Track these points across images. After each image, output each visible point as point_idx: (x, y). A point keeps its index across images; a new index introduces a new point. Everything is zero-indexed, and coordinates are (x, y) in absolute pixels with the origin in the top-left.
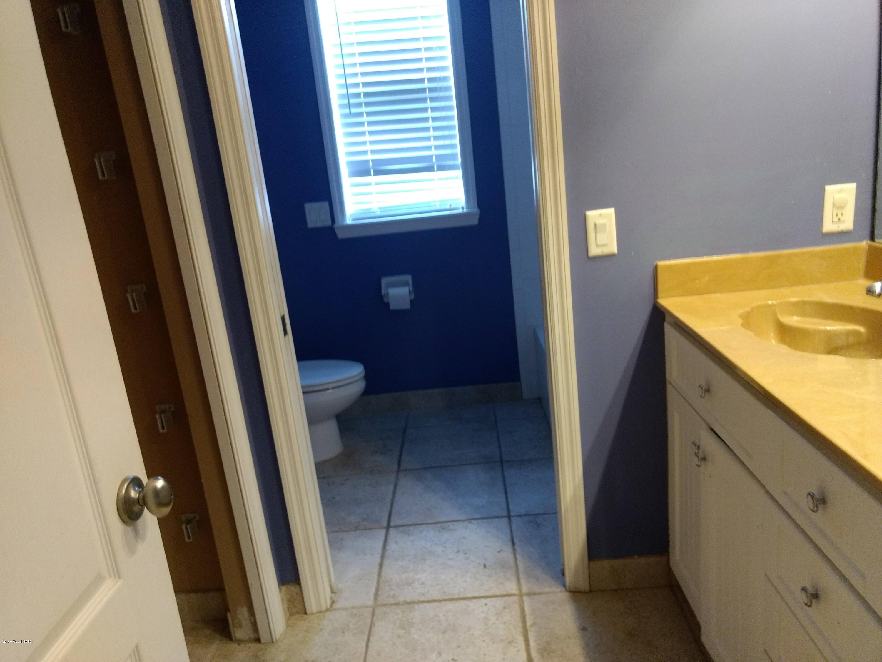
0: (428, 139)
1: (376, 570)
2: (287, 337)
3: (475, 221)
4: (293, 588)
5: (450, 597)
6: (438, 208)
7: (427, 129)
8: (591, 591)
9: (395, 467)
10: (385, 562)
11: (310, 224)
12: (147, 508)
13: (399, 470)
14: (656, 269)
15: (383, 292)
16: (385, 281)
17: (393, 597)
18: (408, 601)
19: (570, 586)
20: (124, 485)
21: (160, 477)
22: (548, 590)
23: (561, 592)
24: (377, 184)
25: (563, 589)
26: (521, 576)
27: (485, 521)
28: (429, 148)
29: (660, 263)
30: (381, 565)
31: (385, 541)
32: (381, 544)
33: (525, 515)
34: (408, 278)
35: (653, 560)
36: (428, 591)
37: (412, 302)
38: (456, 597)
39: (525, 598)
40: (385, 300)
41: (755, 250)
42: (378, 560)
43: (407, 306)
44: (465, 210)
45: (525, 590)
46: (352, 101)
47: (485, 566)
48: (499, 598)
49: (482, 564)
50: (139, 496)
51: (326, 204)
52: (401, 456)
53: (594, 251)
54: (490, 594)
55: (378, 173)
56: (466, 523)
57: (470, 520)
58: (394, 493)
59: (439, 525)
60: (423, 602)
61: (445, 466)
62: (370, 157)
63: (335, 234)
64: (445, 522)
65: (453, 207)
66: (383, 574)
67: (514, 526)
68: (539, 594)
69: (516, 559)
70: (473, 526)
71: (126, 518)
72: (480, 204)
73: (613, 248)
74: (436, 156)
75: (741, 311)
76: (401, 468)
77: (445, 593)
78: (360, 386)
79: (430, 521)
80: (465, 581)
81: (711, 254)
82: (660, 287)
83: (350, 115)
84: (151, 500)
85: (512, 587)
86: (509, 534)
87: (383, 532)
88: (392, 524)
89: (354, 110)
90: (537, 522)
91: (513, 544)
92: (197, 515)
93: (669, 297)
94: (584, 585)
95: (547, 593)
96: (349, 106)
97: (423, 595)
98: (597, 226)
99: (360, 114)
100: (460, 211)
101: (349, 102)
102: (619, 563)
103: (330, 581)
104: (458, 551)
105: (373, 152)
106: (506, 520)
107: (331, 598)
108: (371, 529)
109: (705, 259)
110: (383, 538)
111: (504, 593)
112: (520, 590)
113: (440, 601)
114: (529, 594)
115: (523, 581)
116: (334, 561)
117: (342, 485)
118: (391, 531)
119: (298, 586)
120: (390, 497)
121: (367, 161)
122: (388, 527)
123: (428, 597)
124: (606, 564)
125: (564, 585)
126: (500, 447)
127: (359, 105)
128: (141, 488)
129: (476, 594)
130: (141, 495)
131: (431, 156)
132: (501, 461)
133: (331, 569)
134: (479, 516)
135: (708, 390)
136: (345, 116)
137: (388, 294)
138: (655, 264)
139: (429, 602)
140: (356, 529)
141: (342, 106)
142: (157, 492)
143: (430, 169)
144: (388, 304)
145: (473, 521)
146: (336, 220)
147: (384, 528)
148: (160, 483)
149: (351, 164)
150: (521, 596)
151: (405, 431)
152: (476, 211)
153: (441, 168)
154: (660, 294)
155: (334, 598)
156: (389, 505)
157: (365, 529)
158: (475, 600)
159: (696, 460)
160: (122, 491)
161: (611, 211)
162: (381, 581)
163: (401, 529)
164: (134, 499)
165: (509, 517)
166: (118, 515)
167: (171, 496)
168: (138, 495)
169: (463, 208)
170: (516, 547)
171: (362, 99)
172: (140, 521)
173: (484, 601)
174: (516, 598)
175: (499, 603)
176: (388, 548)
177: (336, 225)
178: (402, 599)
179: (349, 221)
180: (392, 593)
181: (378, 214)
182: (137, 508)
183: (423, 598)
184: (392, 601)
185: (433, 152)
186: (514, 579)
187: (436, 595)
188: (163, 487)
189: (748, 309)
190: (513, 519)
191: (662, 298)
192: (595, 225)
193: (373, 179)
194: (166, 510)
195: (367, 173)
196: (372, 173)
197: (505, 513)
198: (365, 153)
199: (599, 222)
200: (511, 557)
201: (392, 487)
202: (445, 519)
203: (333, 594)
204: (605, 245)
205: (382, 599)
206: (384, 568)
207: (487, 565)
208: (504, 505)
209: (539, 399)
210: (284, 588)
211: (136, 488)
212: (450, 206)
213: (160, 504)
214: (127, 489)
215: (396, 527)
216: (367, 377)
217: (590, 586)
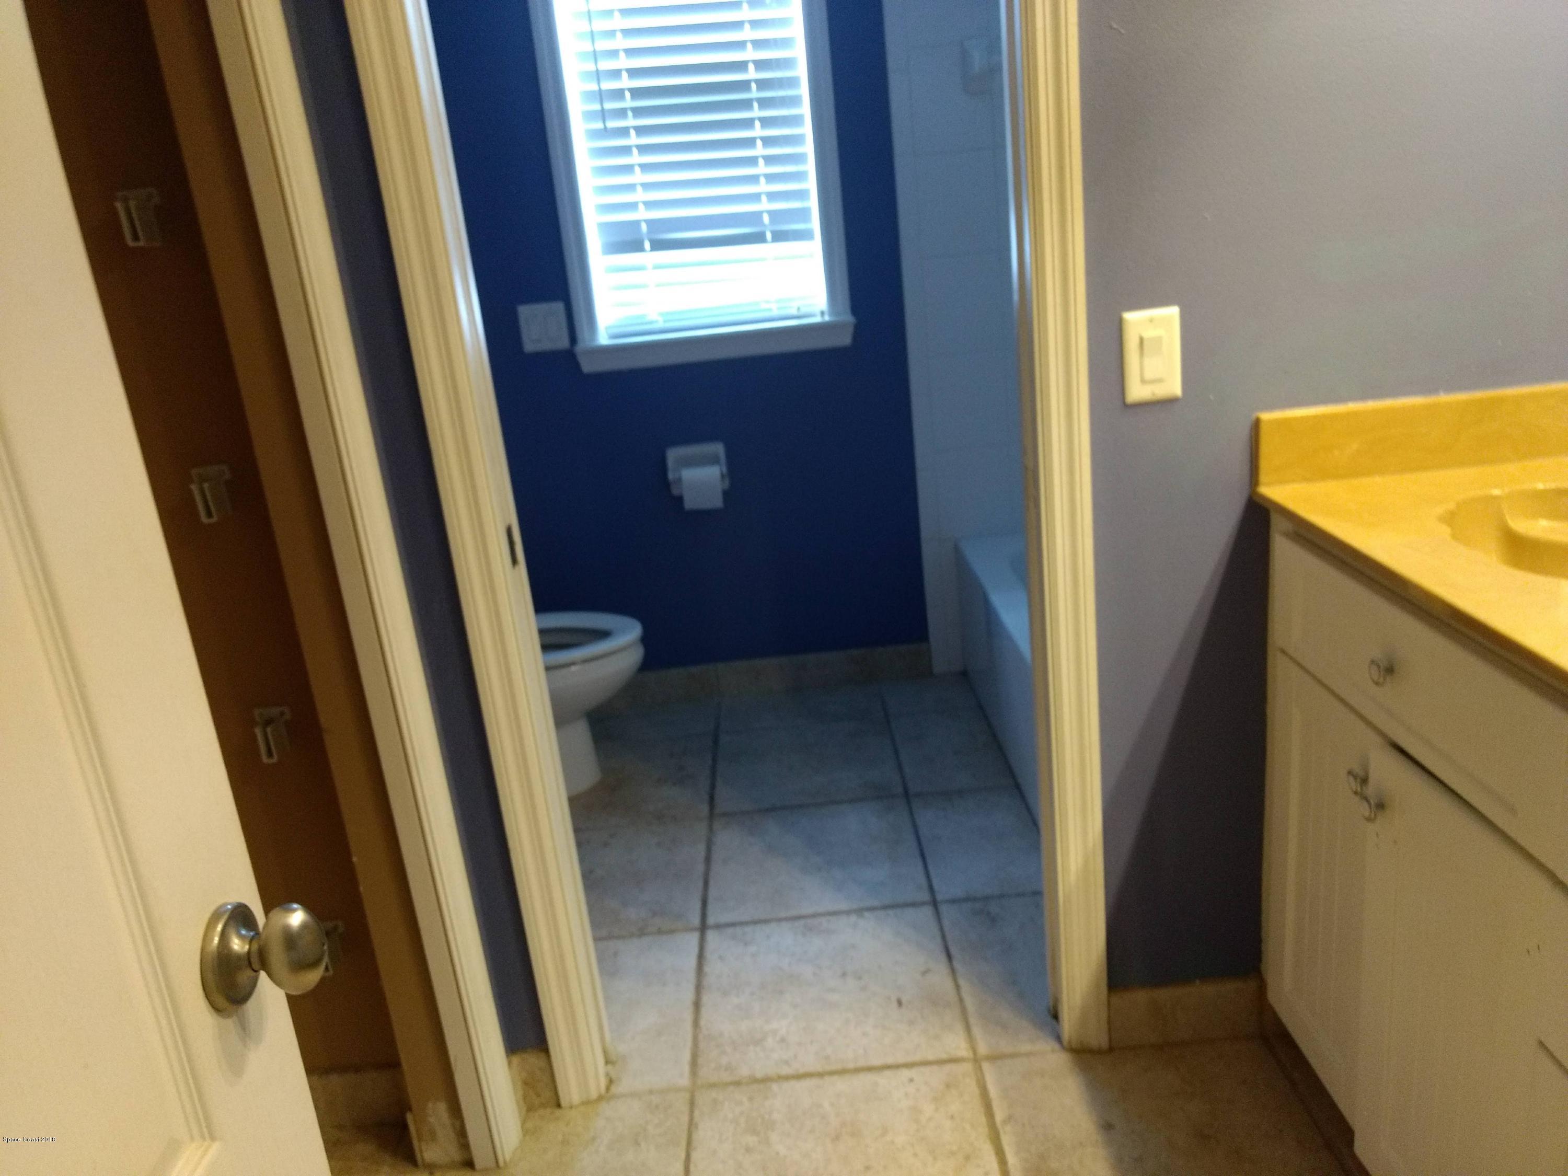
0: (754, 179)
1: (688, 1016)
2: (517, 568)
3: (845, 339)
4: (533, 1060)
5: (839, 1066)
6: (775, 313)
7: (752, 161)
8: (1111, 1049)
9: (705, 808)
10: (705, 999)
11: (529, 346)
12: (270, 975)
13: (712, 815)
14: (1256, 425)
15: (671, 476)
16: (673, 455)
17: (729, 1068)
18: (759, 1075)
19: (1070, 1042)
20: (215, 927)
21: (295, 906)
22: (1026, 1047)
23: (1053, 1051)
24: (657, 267)
25: (1057, 1046)
26: (973, 1020)
27: (891, 912)
28: (756, 197)
29: (1265, 416)
30: (697, 1005)
31: (701, 957)
32: (692, 962)
33: (967, 899)
34: (719, 448)
35: (1229, 988)
36: (796, 1056)
37: (726, 494)
38: (851, 1065)
39: (986, 1066)
40: (675, 492)
41: (1451, 387)
42: (690, 995)
43: (717, 502)
44: (827, 318)
45: (983, 1049)
46: (609, 105)
47: (900, 1003)
48: (935, 1068)
49: (894, 999)
50: (250, 949)
51: (559, 307)
52: (713, 787)
53: (1137, 391)
54: (918, 1057)
55: (658, 245)
56: (853, 918)
57: (859, 912)
58: (708, 860)
59: (802, 922)
60: (787, 1078)
61: (801, 806)
62: (642, 214)
63: (577, 365)
64: (814, 916)
65: (804, 310)
66: (703, 1023)
67: (946, 923)
68: (1012, 1056)
69: (958, 987)
70: (868, 922)
71: (221, 1001)
72: (856, 307)
73: (1174, 386)
74: (770, 213)
75: (1440, 510)
76: (718, 810)
77: (827, 1058)
78: (635, 656)
79: (783, 914)
80: (865, 1034)
81: (1363, 397)
82: (1265, 464)
83: (607, 133)
84: (277, 956)
85: (956, 1044)
86: (939, 939)
87: (694, 938)
88: (711, 920)
89: (612, 124)
90: (989, 913)
91: (949, 957)
92: (340, 923)
93: (1281, 482)
94: (1098, 1037)
95: (1028, 1055)
96: (603, 115)
97: (787, 1063)
98: (1145, 343)
99: (624, 132)
100: (817, 319)
101: (602, 107)
102: (1164, 994)
103: (602, 1039)
104: (844, 975)
105: (649, 205)
106: (928, 911)
107: (607, 1074)
108: (672, 932)
109: (1352, 406)
110: (695, 951)
111: (944, 1056)
112: (974, 1050)
113: (821, 1075)
114: (993, 1058)
115: (977, 1031)
116: (607, 999)
117: (606, 845)
118: (711, 936)
119: (542, 1055)
120: (701, 868)
121: (637, 223)
122: (703, 928)
123: (796, 1067)
124: (1141, 997)
125: (1059, 1038)
126: (900, 768)
127: (622, 113)
128: (251, 930)
129: (890, 1060)
130: (255, 946)
131: (761, 213)
132: (906, 794)
133: (604, 1013)
134: (875, 903)
135: (1390, 670)
136: (595, 134)
137: (679, 480)
138: (1254, 416)
139: (799, 1077)
140: (642, 933)
141: (590, 116)
142: (290, 939)
143: (758, 238)
144: (680, 499)
145: (866, 914)
146: (579, 336)
147: (692, 930)
148: (297, 918)
149: (607, 227)
150: (977, 1061)
151: (716, 742)
152: (849, 318)
153: (779, 236)
154: (1263, 477)
155: (614, 1076)
156: (700, 884)
157: (660, 932)
158: (888, 1073)
159: (1365, 810)
160: (213, 939)
161: (1173, 312)
162: (701, 1037)
163: (730, 931)
164: (238, 957)
165: (935, 904)
166: (205, 998)
167: (324, 945)
168: (247, 947)
169: (822, 313)
170: (956, 964)
171: (629, 102)
172: (251, 1004)
173: (906, 1073)
174: (968, 1067)
175: (935, 1077)
176: (707, 969)
177: (579, 348)
178: (744, 1072)
179: (603, 339)
180: (724, 1060)
181: (660, 325)
182: (244, 976)
183: (786, 1070)
184: (726, 1077)
185: (765, 205)
186: (959, 1027)
187: (810, 1062)
188: (304, 926)
189: (1452, 506)
190: (943, 908)
191: (1269, 484)
192: (1142, 340)
193: (649, 257)
194: (313, 977)
195: (636, 246)
196: (647, 245)
197: (925, 896)
198: (633, 206)
199: (1148, 334)
200: (948, 984)
201: (701, 848)
202: (810, 911)
203: (610, 1067)
204: (1159, 381)
205: (707, 1073)
206: (704, 1011)
207: (904, 1000)
208: (922, 880)
209: (964, 674)
210: (516, 1059)
211: (243, 932)
212: (799, 309)
213: (301, 965)
214: (224, 935)
215: (718, 927)
216: (646, 640)
217: (1110, 1040)
